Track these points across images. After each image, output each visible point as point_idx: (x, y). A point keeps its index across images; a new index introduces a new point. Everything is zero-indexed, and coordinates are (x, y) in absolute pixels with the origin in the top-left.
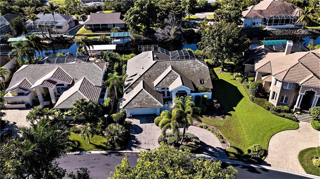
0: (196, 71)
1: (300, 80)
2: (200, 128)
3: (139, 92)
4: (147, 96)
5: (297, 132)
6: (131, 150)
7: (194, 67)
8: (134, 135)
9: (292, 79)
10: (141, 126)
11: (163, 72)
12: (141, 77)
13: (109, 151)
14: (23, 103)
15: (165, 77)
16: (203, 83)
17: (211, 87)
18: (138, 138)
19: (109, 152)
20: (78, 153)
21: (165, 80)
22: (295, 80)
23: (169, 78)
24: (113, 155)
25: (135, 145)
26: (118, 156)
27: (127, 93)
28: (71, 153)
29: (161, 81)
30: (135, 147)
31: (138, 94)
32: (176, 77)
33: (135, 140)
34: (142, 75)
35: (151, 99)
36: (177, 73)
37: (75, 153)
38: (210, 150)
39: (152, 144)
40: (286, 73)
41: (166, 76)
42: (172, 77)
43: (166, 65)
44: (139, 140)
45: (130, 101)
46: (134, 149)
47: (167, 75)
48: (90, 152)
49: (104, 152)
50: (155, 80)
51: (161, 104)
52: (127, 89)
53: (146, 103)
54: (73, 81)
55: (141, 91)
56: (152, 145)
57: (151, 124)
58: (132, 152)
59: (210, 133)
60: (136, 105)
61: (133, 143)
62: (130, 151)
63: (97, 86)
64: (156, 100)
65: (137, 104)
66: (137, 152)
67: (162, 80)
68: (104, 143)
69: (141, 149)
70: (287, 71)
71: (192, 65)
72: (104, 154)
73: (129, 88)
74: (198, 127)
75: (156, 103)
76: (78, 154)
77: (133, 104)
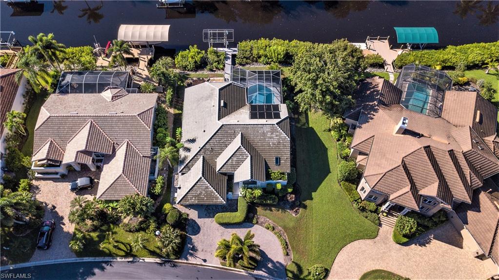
0: (274, 144)
1: (392, 192)
2: (266, 229)
3: (197, 182)
4: (207, 187)
5: (372, 244)
6: (187, 259)
7: (271, 138)
8: (191, 236)
9: (383, 189)
10: (200, 221)
11: (230, 143)
12: (200, 150)
13: (163, 259)
14: (57, 173)
15: (230, 158)
16: (280, 164)
17: (288, 171)
18: (195, 241)
19: (163, 261)
20: (131, 259)
21: (230, 161)
22: (387, 190)
23: (236, 159)
24: (168, 265)
25: (191, 252)
26: (173, 267)
27: (183, 174)
28: (123, 260)
29: (225, 164)
30: (192, 255)
31: (195, 184)
32: (245, 157)
33: (192, 244)
34: (202, 148)
35: (212, 192)
36: (247, 152)
37: (127, 260)
38: (270, 265)
39: (210, 252)
40: (381, 177)
41: (232, 156)
42: (240, 157)
43: (234, 131)
44: (196, 244)
45: (185, 195)
46: (190, 258)
47: (234, 154)
48: (144, 260)
49: (158, 260)
50: (218, 156)
51: (223, 201)
52: (183, 169)
53: (205, 198)
54: (114, 146)
55: (199, 180)
56: (209, 254)
57: (210, 219)
58: (188, 262)
59: (275, 237)
60: (193, 201)
61: (189, 249)
62: (185, 261)
63: (145, 157)
64: (217, 193)
65: (194, 198)
66: (193, 263)
67: (227, 162)
68: (158, 248)
69: (197, 259)
70: (382, 175)
71: (269, 135)
72: (157, 263)
73: (185, 167)
74: (263, 227)
75: (217, 198)
76: (131, 262)
77: (189, 199)
